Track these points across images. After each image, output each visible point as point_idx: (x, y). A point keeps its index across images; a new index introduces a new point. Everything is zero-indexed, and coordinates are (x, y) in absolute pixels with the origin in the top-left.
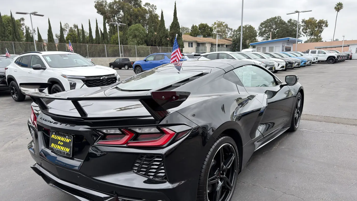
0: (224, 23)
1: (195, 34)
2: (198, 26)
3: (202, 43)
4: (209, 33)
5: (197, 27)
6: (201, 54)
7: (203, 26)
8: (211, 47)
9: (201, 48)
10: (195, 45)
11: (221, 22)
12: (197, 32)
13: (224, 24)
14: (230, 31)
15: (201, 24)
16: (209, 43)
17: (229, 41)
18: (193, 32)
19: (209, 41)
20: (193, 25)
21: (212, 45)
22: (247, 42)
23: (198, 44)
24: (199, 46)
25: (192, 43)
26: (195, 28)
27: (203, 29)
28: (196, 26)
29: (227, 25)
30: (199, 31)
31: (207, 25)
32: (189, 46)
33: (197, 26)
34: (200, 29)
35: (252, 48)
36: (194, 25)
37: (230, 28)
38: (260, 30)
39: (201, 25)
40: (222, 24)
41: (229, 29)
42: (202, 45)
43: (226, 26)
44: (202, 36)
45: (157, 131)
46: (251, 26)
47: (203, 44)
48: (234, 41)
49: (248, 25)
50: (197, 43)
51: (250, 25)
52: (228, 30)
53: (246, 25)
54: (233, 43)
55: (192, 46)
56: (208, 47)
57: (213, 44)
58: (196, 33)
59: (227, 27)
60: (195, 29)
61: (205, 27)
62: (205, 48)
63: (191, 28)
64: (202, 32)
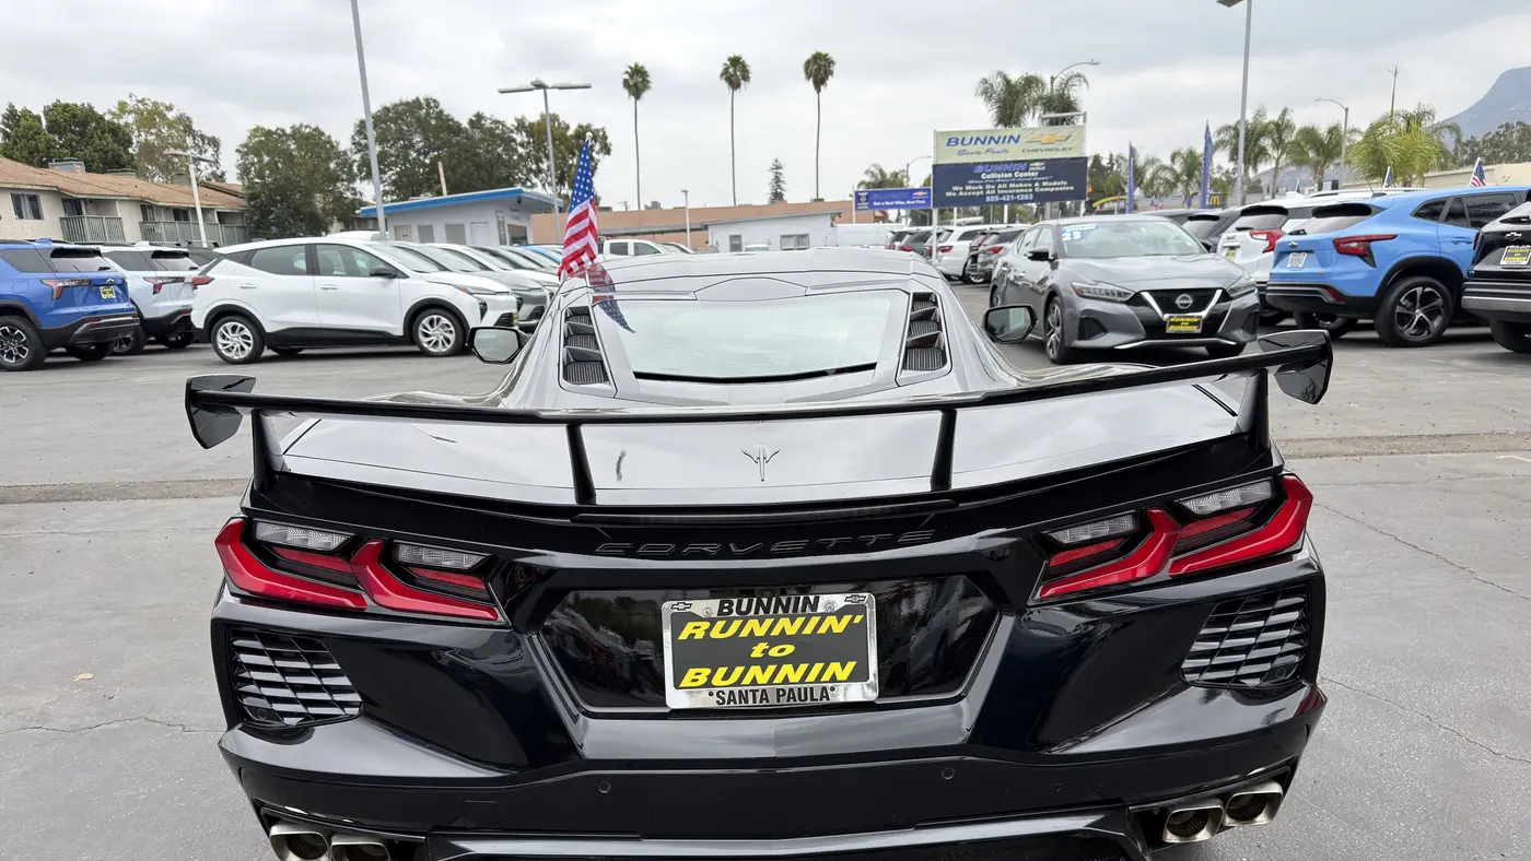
0: (170, 108)
1: (31, 153)
2: (38, 111)
3: (91, 201)
4: (110, 154)
5: (38, 118)
6: (103, 249)
7: (74, 116)
8: (145, 218)
9: (90, 222)
10: (52, 212)
11: (155, 104)
12: (42, 146)
13: (171, 115)
14: (207, 147)
15: (55, 105)
16: (131, 200)
17: (227, 196)
18: (15, 143)
19: (125, 190)
20: (12, 106)
21: (146, 208)
22: (318, 204)
23: (73, 205)
24: (80, 213)
25: (34, 199)
26: (23, 122)
27: (73, 132)
28: (26, 113)
29: (188, 118)
30: (54, 141)
31: (95, 114)
32: (20, 215)
33: (35, 113)
34: (54, 127)
36: (19, 108)
37: (208, 134)
38: (360, 151)
39: (60, 110)
40: (163, 117)
41: (203, 137)
42: (90, 206)
43: (186, 125)
44: (80, 167)
47: (101, 204)
48: (252, 197)
50: (63, 200)
51: (313, 126)
52: (196, 145)
53: (298, 125)
54: (254, 206)
55: (37, 215)
56: (129, 219)
57: (151, 207)
58: (38, 150)
59: (189, 130)
60: (30, 128)
61: (84, 124)
62: (115, 222)
63: (3, 123)
64: (71, 146)
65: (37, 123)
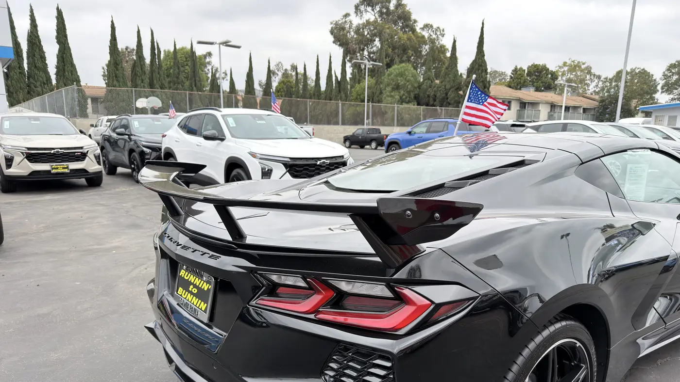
0: (584, 64)
1: (517, 85)
2: (525, 68)
3: (531, 103)
4: (547, 84)
5: (525, 70)
6: (527, 124)
7: (538, 69)
8: (551, 110)
9: (528, 111)
10: (515, 106)
11: (579, 62)
12: (522, 81)
13: (583, 67)
14: (595, 79)
15: (532, 65)
16: (547, 103)
17: (590, 101)
18: (513, 81)
19: (546, 99)
20: (516, 66)
21: (553, 106)
22: (633, 104)
23: (523, 105)
24: (525, 108)
25: (510, 102)
26: (519, 73)
27: (536, 75)
28: (521, 68)
29: (591, 67)
30: (527, 79)
31: (546, 67)
33: (524, 69)
34: (529, 74)
35: (643, 117)
36: (518, 67)
37: (597, 74)
38: (665, 79)
39: (533, 67)
40: (580, 67)
41: (594, 75)
42: (530, 106)
43: (589, 70)
44: (532, 89)
45: (388, 293)
46: (645, 71)
47: (534, 104)
48: (602, 101)
49: (638, 68)
50: (521, 103)
51: (642, 68)
52: (591, 79)
53: (634, 68)
54: (601, 105)
55: (509, 109)
56: (544, 110)
57: (555, 105)
58: (520, 83)
59: (589, 72)
60: (520, 74)
61: (540, 72)
62: (538, 112)
63: (512, 73)
64: (533, 81)
65: (523, 73)
